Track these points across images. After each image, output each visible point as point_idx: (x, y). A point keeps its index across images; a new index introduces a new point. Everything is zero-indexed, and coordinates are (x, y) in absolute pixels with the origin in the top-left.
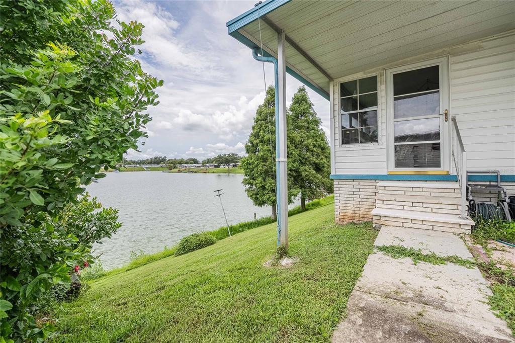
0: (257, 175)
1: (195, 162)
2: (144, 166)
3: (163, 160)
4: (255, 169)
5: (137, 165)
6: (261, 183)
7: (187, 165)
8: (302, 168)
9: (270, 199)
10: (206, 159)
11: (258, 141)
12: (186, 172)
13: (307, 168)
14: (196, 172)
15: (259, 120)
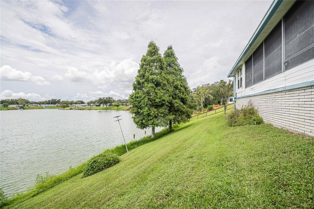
0: (144, 105)
1: (82, 103)
2: (43, 106)
3: (58, 102)
4: (143, 101)
5: (38, 105)
6: (147, 111)
7: (76, 105)
8: (174, 101)
9: (154, 123)
10: (90, 101)
11: (143, 80)
12: (76, 110)
13: (177, 101)
14: (83, 109)
15: (144, 65)
